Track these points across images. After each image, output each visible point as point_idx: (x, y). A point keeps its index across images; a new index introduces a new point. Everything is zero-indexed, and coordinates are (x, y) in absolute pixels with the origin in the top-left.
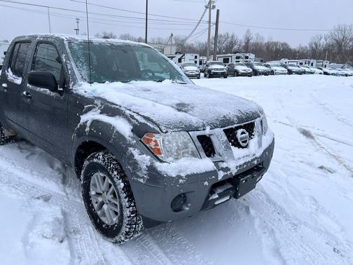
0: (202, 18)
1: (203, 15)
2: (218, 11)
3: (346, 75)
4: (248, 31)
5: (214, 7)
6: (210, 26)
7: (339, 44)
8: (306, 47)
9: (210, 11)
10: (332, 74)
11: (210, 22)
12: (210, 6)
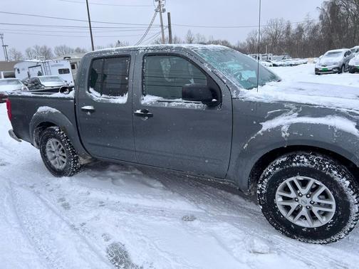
0: (152, 22)
1: (153, 19)
2: (169, 14)
3: (291, 65)
4: (189, 32)
5: (164, 10)
6: (163, 30)
7: (274, 38)
8: (245, 43)
9: (161, 14)
10: (280, 65)
11: (162, 25)
12: (160, 10)
